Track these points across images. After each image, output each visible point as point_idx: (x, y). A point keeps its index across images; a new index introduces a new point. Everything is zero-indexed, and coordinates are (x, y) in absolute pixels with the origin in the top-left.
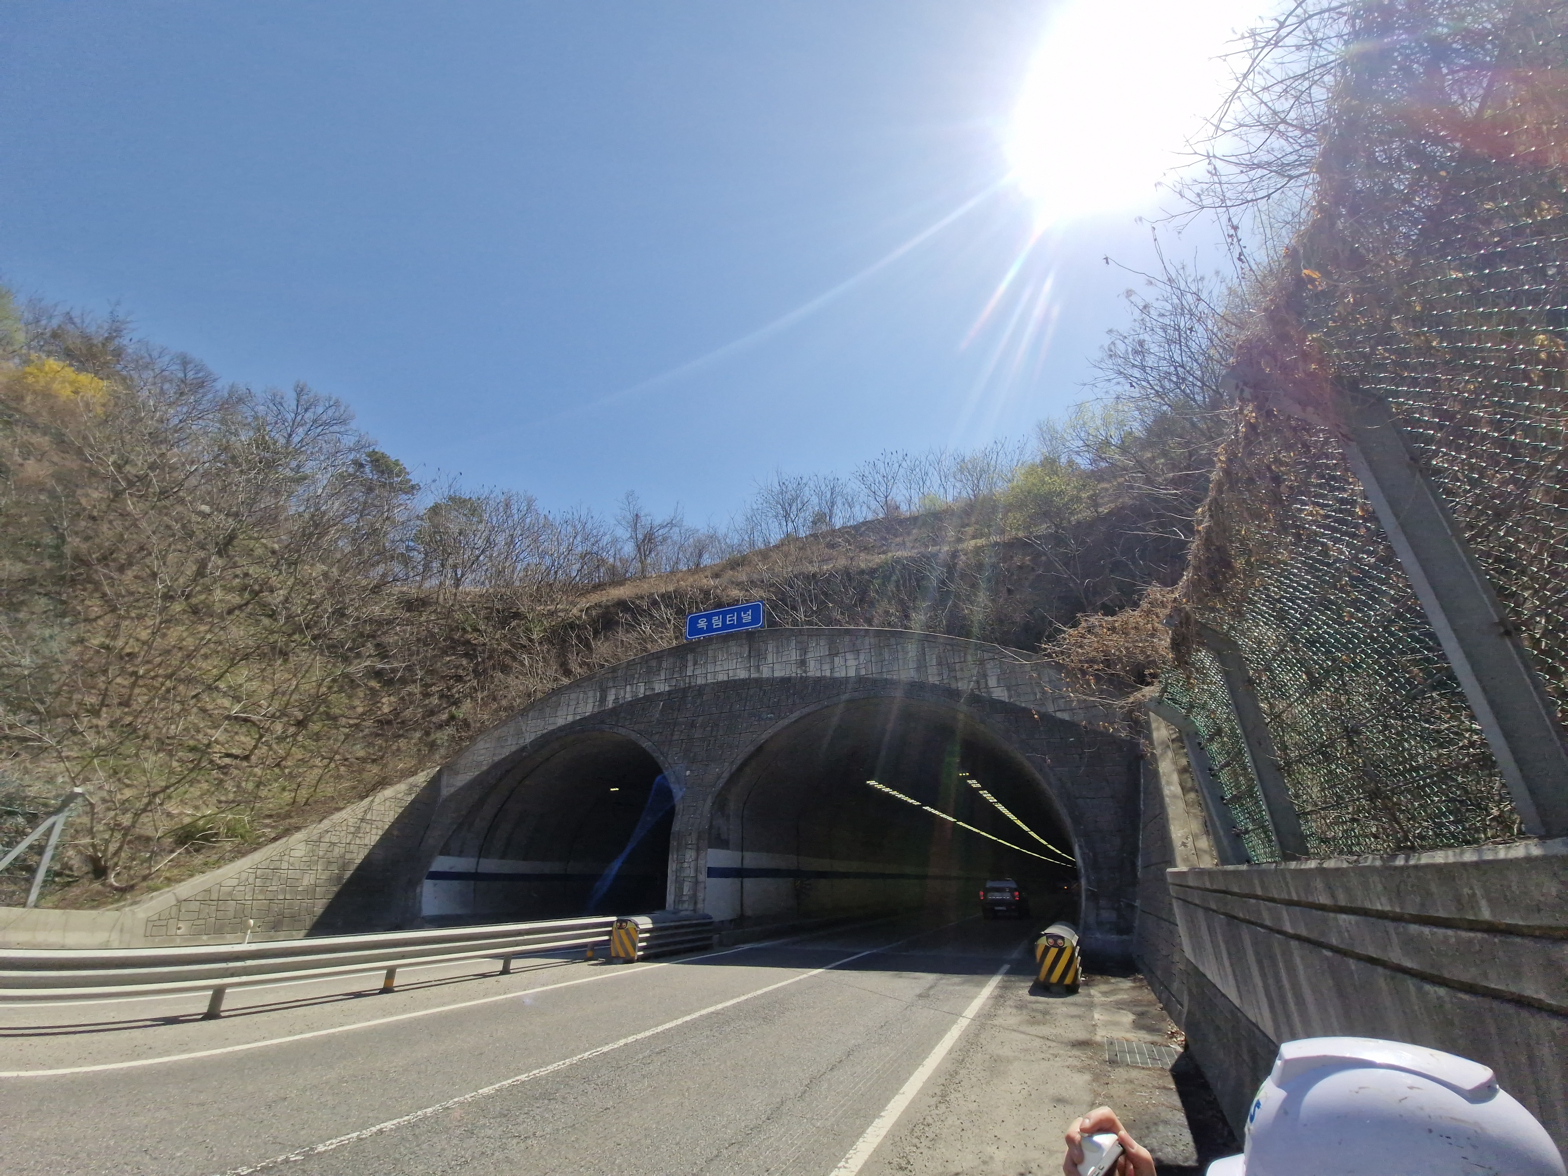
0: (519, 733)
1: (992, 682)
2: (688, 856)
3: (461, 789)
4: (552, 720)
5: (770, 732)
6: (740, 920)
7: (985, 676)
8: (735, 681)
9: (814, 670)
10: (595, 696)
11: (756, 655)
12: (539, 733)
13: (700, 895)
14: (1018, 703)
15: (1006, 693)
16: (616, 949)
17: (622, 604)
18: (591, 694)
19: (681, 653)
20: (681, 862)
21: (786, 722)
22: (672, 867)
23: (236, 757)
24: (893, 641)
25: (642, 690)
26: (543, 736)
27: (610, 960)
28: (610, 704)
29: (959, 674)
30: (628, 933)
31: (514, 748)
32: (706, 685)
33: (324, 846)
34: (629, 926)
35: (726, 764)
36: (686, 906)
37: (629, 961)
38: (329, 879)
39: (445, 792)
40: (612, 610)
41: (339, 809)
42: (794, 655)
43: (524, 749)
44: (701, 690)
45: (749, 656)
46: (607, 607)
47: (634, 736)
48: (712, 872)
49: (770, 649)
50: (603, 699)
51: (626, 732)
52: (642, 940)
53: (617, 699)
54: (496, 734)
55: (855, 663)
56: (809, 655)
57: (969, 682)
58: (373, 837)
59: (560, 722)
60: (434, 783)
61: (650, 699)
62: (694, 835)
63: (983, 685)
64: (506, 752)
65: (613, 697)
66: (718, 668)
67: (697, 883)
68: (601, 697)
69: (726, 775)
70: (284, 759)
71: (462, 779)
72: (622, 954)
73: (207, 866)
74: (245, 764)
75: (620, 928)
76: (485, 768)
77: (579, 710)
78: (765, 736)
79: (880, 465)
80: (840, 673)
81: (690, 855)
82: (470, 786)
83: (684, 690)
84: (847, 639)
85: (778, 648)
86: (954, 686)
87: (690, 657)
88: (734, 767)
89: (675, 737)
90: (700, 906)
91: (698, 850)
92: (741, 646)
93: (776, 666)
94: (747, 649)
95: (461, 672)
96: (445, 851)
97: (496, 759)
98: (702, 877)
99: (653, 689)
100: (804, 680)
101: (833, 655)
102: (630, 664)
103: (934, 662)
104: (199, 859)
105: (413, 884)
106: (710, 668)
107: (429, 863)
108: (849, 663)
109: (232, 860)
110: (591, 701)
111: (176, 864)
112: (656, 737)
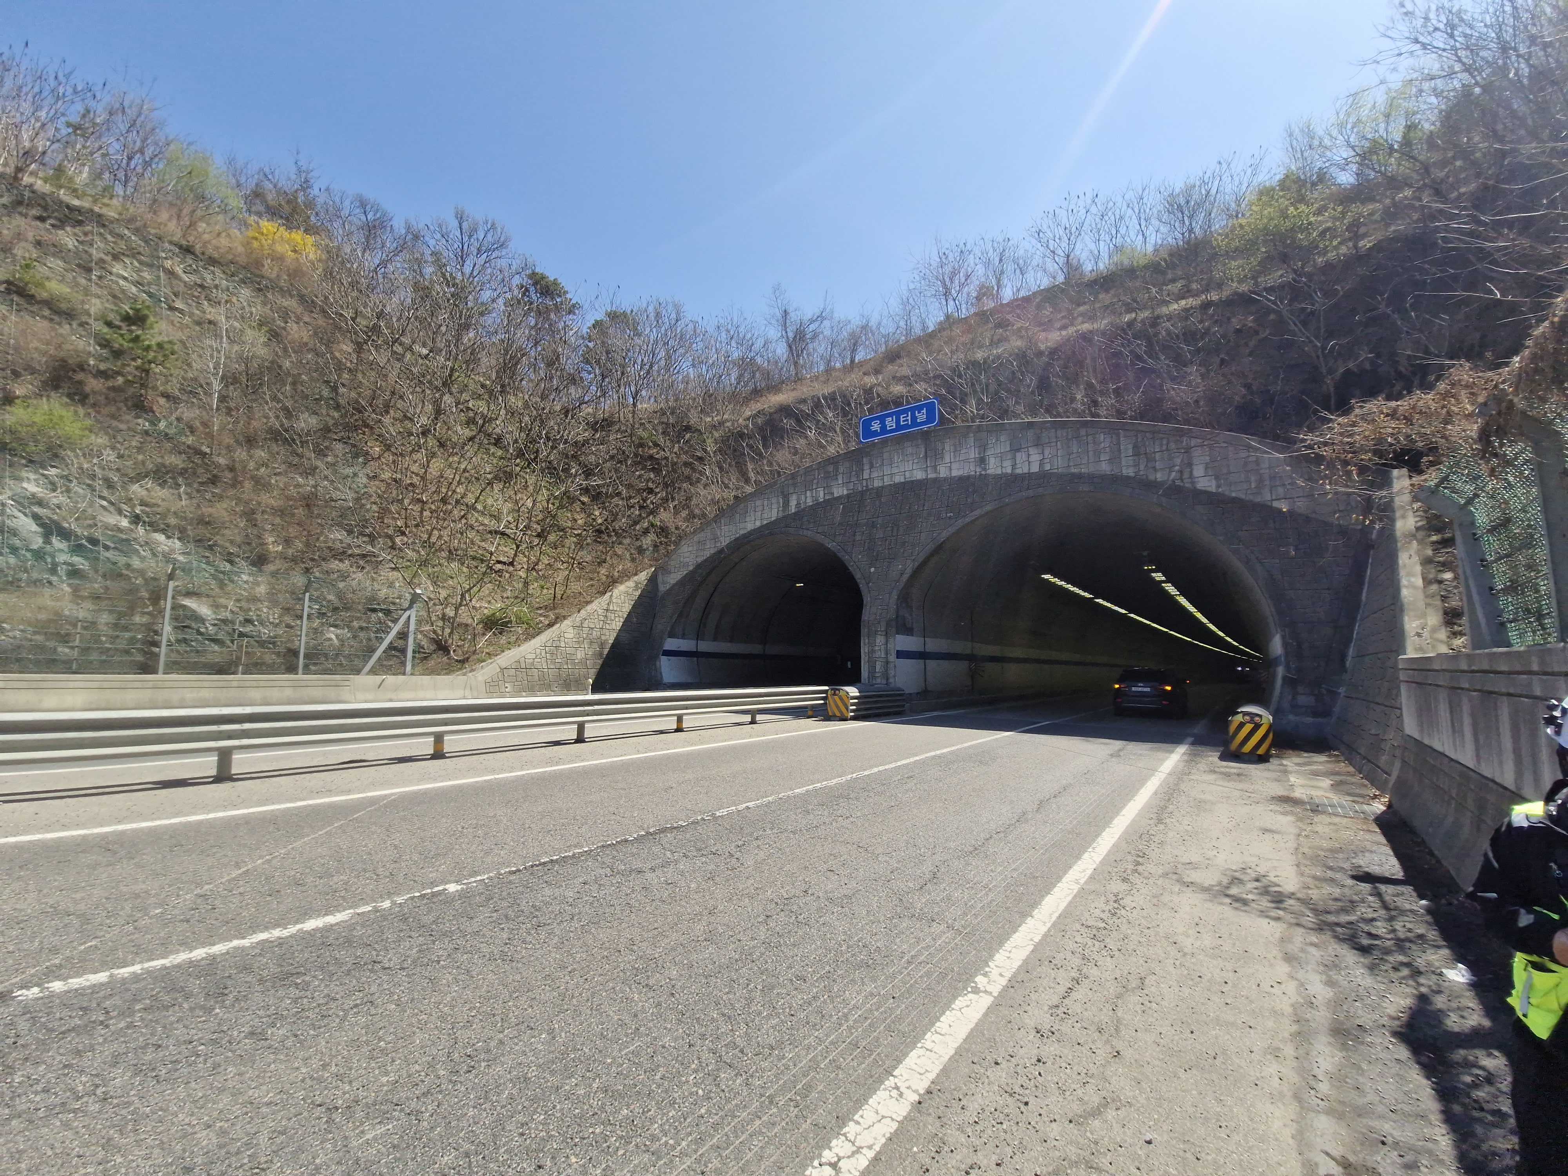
0: (715, 539)
1: (1199, 471)
2: (878, 641)
3: (675, 585)
4: (742, 525)
5: (951, 530)
6: (925, 693)
7: (1190, 465)
8: (912, 482)
9: (994, 467)
10: (778, 503)
11: (933, 455)
12: (733, 538)
13: (892, 673)
14: (1227, 493)
15: (1214, 483)
16: (832, 709)
17: (785, 410)
18: (774, 500)
19: (855, 457)
20: (872, 644)
21: (968, 520)
22: (864, 650)
23: (504, 563)
24: (1083, 432)
26: (736, 539)
27: (828, 718)
28: (793, 510)
29: (1158, 465)
30: (841, 699)
31: (712, 551)
32: (882, 487)
33: (586, 630)
34: (842, 693)
35: (909, 562)
36: (879, 681)
37: (844, 719)
38: (594, 654)
39: (663, 588)
40: (775, 416)
41: (588, 603)
42: (973, 453)
43: (721, 551)
44: (879, 492)
45: (926, 457)
46: (771, 414)
47: (820, 538)
48: (900, 654)
49: (947, 447)
50: (786, 504)
51: (811, 533)
52: (852, 705)
53: (798, 504)
54: (696, 539)
55: (1040, 457)
56: (988, 453)
57: (1170, 472)
58: (617, 624)
59: (750, 526)
60: (653, 580)
61: (830, 503)
62: (883, 624)
63: (1186, 475)
64: (707, 554)
66: (895, 470)
67: (887, 662)
69: (909, 572)
70: (537, 564)
71: (673, 578)
72: (838, 714)
73: (510, 645)
74: (511, 568)
75: (835, 694)
76: (691, 568)
77: (765, 516)
78: (945, 534)
79: (1062, 213)
80: (1022, 469)
81: (880, 640)
82: (681, 583)
83: (862, 493)
84: (1030, 434)
85: (955, 445)
86: (1152, 477)
87: (865, 460)
88: (917, 564)
89: (858, 538)
90: (891, 680)
91: (886, 634)
92: (917, 446)
93: (954, 466)
94: (923, 450)
95: (650, 485)
96: (672, 635)
97: (700, 560)
98: (892, 658)
99: (832, 494)
100: (983, 478)
101: (1015, 449)
102: (809, 470)
103: (1130, 453)
104: (503, 640)
105: (653, 659)
106: (887, 471)
107: (661, 644)
108: (1032, 458)
109: (526, 640)
111: (489, 643)
112: (839, 539)
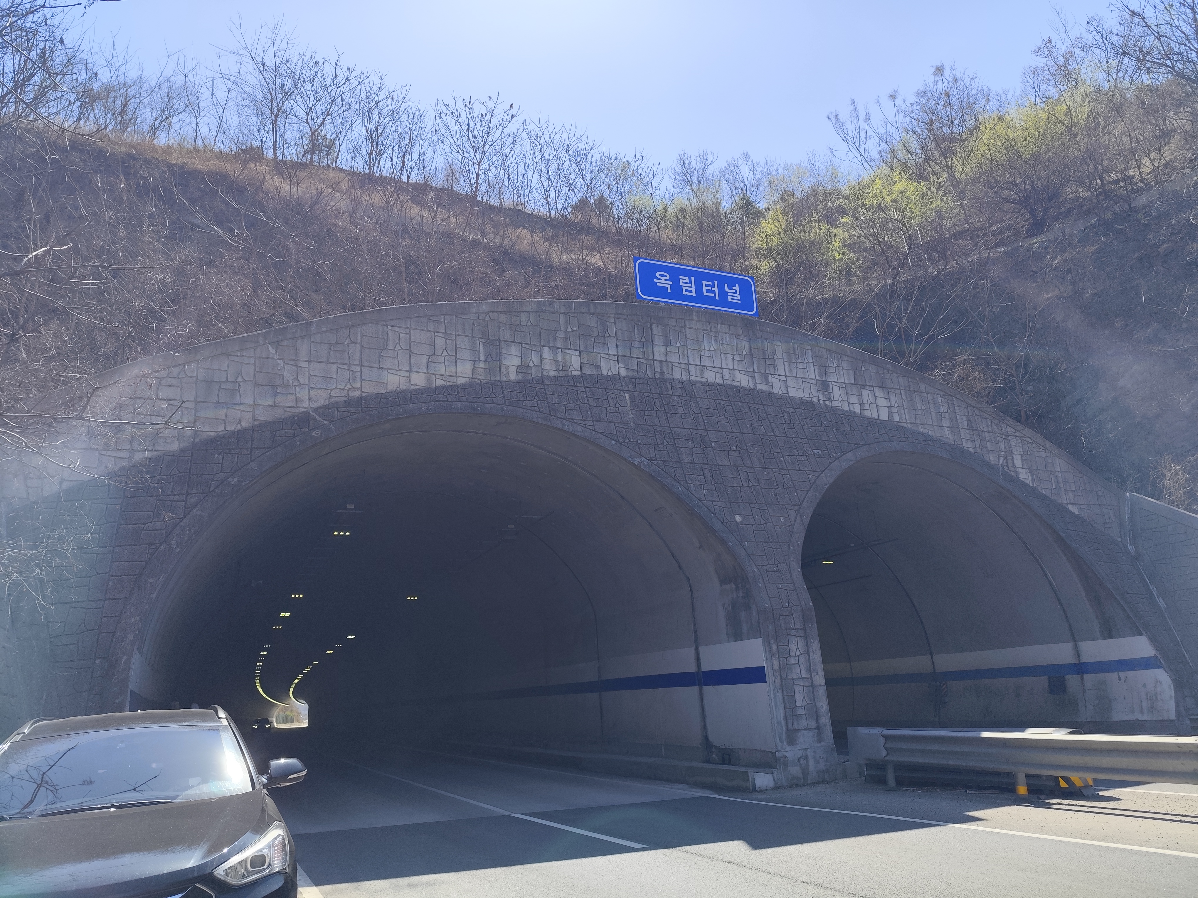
25: (576, 362)
65: (517, 362)
68: (488, 355)
110: (465, 354)
